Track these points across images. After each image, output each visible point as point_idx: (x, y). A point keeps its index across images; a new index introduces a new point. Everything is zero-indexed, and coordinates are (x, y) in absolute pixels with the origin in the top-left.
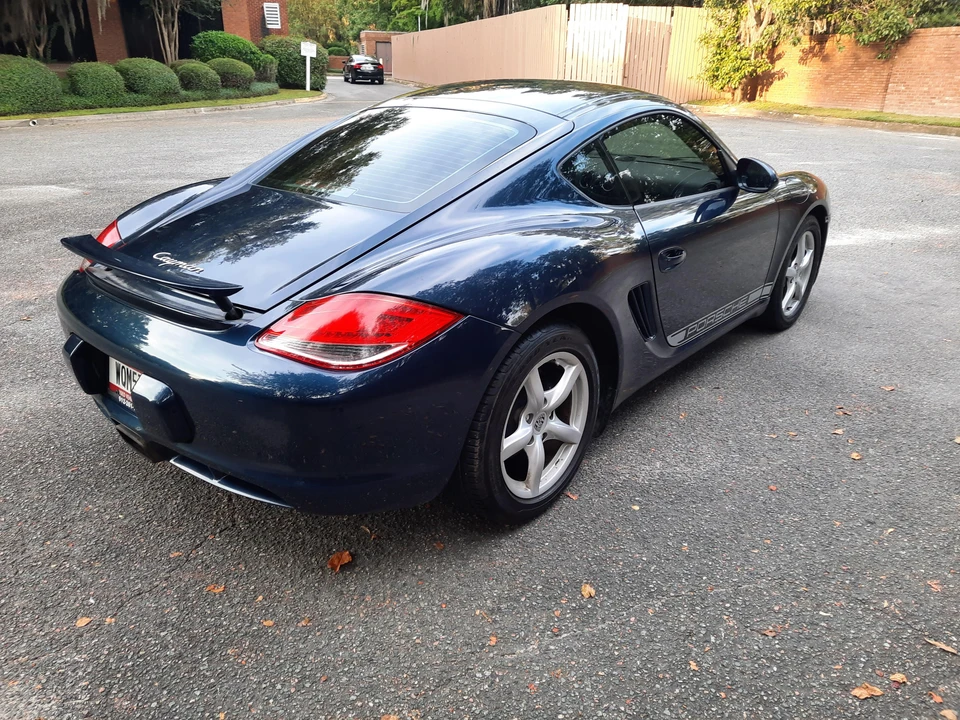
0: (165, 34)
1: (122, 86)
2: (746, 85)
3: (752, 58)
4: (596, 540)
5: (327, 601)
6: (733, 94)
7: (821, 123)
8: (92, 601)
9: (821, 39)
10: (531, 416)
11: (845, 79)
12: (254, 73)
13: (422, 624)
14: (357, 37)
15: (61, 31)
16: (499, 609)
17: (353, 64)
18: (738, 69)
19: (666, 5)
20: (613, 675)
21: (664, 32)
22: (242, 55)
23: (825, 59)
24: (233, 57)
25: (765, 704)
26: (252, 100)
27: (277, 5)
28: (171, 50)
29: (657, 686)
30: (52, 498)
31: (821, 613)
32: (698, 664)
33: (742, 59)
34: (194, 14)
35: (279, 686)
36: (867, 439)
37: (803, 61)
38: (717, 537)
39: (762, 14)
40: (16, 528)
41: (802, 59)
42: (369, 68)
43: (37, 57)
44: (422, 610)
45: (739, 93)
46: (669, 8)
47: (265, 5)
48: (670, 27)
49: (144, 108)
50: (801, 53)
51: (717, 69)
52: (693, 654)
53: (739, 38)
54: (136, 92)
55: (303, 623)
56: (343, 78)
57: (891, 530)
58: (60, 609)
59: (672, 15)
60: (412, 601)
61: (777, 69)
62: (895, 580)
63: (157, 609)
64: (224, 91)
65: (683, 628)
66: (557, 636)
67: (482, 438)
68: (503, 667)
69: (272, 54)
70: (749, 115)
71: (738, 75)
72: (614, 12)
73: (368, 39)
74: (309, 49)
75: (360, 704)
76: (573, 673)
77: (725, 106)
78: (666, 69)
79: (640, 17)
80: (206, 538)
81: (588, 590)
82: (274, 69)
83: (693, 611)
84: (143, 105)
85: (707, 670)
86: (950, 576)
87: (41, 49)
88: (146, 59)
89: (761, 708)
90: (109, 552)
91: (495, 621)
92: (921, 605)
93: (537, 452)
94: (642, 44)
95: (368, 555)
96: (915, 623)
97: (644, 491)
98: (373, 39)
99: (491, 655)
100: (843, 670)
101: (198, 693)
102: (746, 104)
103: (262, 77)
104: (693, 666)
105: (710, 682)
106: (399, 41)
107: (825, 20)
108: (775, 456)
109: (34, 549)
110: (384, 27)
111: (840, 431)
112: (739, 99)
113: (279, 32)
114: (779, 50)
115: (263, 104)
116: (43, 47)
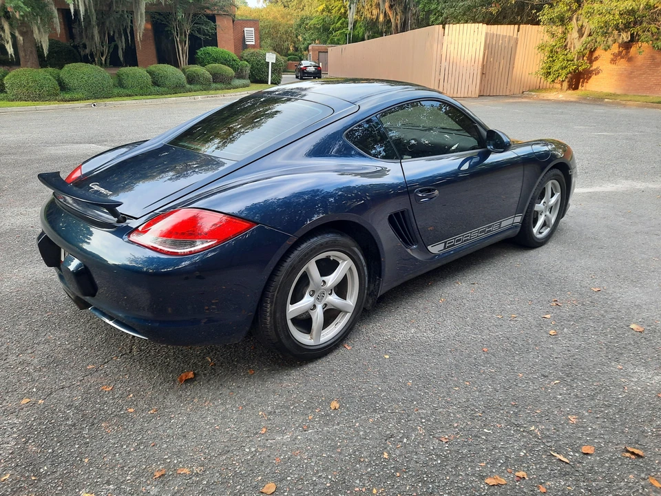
0: (180, 49)
1: (150, 83)
2: (571, 79)
3: (575, 60)
4: (353, 375)
5: (172, 399)
6: (562, 85)
7: (625, 106)
8: (35, 390)
9: (627, 46)
10: (314, 292)
11: (644, 74)
12: (234, 73)
13: (223, 418)
14: (307, 49)
15: (116, 47)
16: (275, 412)
17: (302, 67)
18: (566, 67)
19: (515, 24)
20: (331, 457)
21: (512, 42)
22: (226, 62)
23: (630, 60)
24: (222, 63)
25: (424, 483)
26: (232, 90)
27: (253, 29)
28: (183, 59)
29: (358, 466)
30: (31, 330)
31: (485, 430)
32: (389, 454)
33: (568, 61)
34: (199, 36)
35: (125, 447)
36: (566, 322)
37: (613, 61)
38: (434, 378)
39: (583, 29)
40: (5, 346)
41: (612, 60)
42: (312, 69)
43: (101, 65)
44: (227, 409)
45: (565, 84)
46: (517, 26)
47: (246, 29)
48: (517, 39)
49: (163, 96)
50: (612, 56)
51: (550, 68)
52: (388, 449)
53: (566, 46)
54: (158, 86)
55: (152, 412)
56: (295, 76)
57: (558, 382)
58: (15, 393)
59: (518, 31)
60: (222, 404)
61: (594, 67)
62: (547, 413)
63: (69, 397)
64: (214, 85)
65: (388, 432)
66: (305, 431)
67: (272, 302)
68: (264, 446)
69: (247, 61)
70: (572, 99)
71: (565, 72)
72: (476, 30)
73: (313, 50)
74: (271, 58)
75: (168, 461)
76: (307, 453)
77: (555, 93)
78: (513, 67)
79: (495, 33)
80: (112, 358)
81: (335, 404)
82: (248, 71)
83: (399, 422)
84: (162, 94)
85: (393, 459)
86: (586, 414)
87: (103, 59)
88: (166, 65)
89: (420, 485)
90: (52, 363)
91: (270, 420)
92: (558, 431)
93: (318, 316)
94: (496, 51)
95: (205, 375)
96: (548, 442)
97: (396, 346)
98: (317, 50)
99: (259, 439)
100: (486, 467)
101: (77, 446)
102: (571, 92)
103: (240, 76)
104: (386, 455)
105: (392, 466)
106: (334, 51)
107: (629, 33)
108: (496, 329)
109: (12, 358)
110: (325, 42)
111: (548, 316)
112: (565, 89)
113: (253, 46)
114: (596, 54)
115: (239, 93)
116: (104, 57)
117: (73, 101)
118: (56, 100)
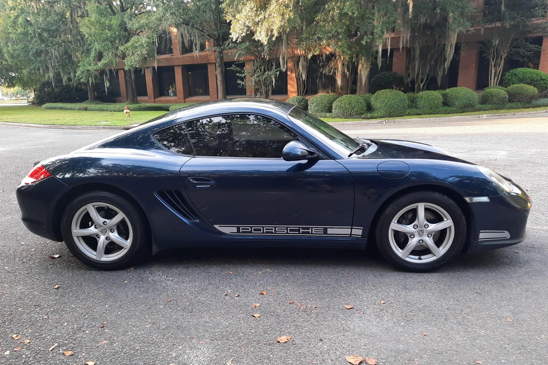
0: (493, 72)
1: (440, 103)
10: (97, 226)
12: (538, 92)
22: (532, 82)
26: (530, 109)
28: (494, 81)
34: (515, 59)
64: (508, 105)
84: (450, 113)
87: (422, 85)
116: (423, 83)
117: (372, 118)
118: (360, 118)
